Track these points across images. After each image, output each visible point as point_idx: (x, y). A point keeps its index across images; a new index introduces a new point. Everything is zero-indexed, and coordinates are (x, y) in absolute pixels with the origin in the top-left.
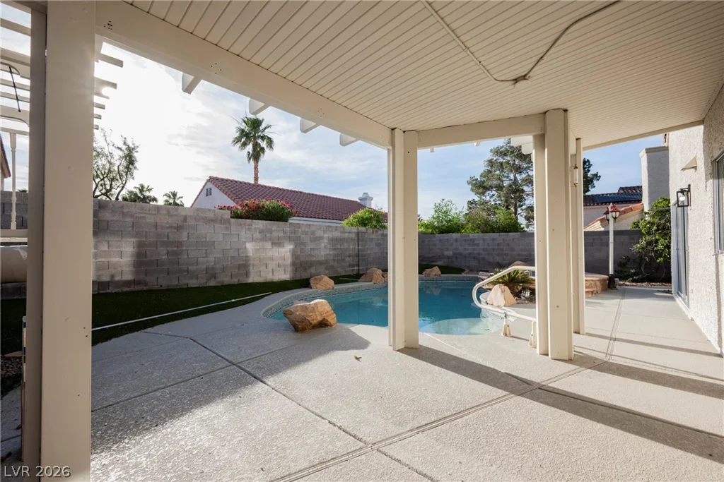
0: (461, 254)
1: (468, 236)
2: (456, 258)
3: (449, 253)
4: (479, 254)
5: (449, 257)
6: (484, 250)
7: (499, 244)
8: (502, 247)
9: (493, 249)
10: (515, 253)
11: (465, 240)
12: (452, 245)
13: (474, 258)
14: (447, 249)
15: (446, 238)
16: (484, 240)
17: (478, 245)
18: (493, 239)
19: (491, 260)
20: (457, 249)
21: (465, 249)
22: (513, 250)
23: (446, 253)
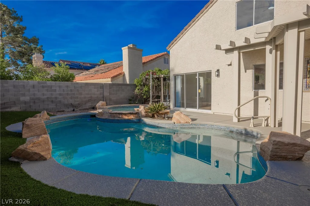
0: (39, 99)
1: (46, 83)
2: (34, 102)
3: (27, 98)
4: (56, 98)
5: (25, 103)
6: (60, 94)
7: (71, 90)
8: (74, 92)
9: (68, 94)
10: (82, 96)
11: (43, 87)
12: (29, 90)
13: (52, 101)
14: (24, 95)
15: (21, 84)
16: (60, 87)
17: (55, 90)
18: (67, 86)
19: (66, 102)
20: (34, 94)
21: (43, 95)
22: (81, 94)
23: (22, 99)
